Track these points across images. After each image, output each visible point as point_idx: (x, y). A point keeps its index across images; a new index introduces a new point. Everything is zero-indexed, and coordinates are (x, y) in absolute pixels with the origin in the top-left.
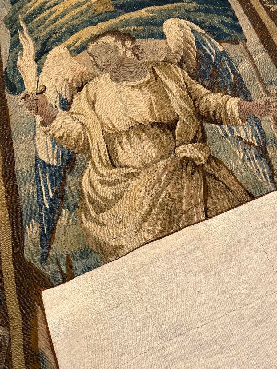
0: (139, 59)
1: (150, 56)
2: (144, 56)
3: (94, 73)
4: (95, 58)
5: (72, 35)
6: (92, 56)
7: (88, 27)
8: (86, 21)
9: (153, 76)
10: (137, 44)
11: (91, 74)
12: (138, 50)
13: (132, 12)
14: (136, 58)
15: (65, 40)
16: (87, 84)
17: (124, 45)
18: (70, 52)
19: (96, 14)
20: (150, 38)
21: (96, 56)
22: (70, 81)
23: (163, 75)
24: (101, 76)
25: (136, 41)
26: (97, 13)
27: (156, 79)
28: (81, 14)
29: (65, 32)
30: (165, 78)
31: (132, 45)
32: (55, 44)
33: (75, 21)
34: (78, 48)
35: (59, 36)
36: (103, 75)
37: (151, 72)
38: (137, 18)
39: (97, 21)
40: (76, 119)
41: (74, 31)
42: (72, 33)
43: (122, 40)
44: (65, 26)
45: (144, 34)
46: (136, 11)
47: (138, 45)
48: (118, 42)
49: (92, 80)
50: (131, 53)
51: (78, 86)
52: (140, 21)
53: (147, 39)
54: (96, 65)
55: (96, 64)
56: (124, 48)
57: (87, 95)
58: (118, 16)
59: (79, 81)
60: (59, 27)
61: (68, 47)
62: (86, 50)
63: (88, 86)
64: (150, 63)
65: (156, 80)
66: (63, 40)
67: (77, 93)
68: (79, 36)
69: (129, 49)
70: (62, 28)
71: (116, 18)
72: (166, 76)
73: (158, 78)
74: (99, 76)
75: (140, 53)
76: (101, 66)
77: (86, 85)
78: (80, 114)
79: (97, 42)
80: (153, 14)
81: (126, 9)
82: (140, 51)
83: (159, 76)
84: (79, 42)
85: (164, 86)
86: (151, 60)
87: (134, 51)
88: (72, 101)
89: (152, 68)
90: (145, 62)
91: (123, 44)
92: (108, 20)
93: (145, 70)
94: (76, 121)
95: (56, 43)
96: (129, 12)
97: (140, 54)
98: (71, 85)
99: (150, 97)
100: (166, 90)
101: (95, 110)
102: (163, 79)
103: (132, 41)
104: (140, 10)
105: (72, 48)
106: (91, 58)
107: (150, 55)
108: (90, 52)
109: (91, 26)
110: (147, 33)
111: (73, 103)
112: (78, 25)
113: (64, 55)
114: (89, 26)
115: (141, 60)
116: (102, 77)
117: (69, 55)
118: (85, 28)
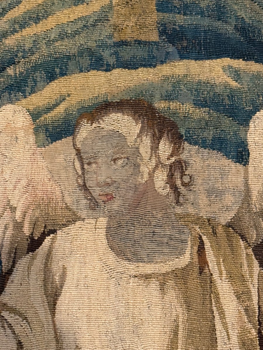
0: (177, 202)
1: (203, 200)
2: (191, 197)
3: (74, 207)
4: (86, 166)
5: (51, 81)
6: (81, 159)
7: (89, 71)
8: (89, 50)
9: (197, 260)
10: (183, 156)
11: (67, 208)
12: (183, 174)
13: (193, 61)
14: (172, 197)
15: (33, 92)
16: (53, 233)
17: (155, 153)
18: (36, 131)
19: (114, 40)
20: (214, 150)
21: (89, 164)
22: (18, 214)
23: (218, 264)
24: (86, 221)
25: (183, 148)
26: (116, 38)
27: (201, 271)
28: (82, 28)
29: (36, 68)
30: (221, 273)
31: (172, 155)
32: (6, 94)
33: (66, 42)
34: (56, 124)
35: (21, 73)
36: (93, 221)
37: (196, 248)
38: (199, 82)
39: (112, 61)
40: (10, 326)
41: (58, 70)
42: (51, 77)
43: (154, 135)
44: (39, 48)
45: (205, 134)
46: (202, 59)
47: (185, 162)
48: (144, 138)
49: (65, 225)
50: (165, 178)
51: (32, 234)
52: (206, 93)
53: (207, 150)
54: (84, 187)
55: (85, 185)
56: (154, 162)
57: (46, 265)
58: (162, 63)
59: (37, 219)
60: (27, 48)
61: (35, 115)
62: (71, 138)
63: (53, 240)
64: (198, 220)
65: (201, 273)
66: (28, 89)
67: (28, 253)
68: (64, 91)
69: (164, 166)
70: (33, 54)
71: (155, 67)
72: (223, 268)
73: (206, 271)
74: (83, 220)
75: (184, 184)
76: (94, 194)
77: (52, 235)
78: (20, 315)
79: (99, 123)
80: (236, 81)
81: (183, 48)
82: (186, 180)
83: (208, 266)
84: (61, 109)
85: (212, 295)
86: (204, 214)
87: (172, 175)
88: (10, 272)
89: (200, 238)
90: (188, 215)
91: (155, 148)
92: (137, 68)
93: (183, 237)
94: (9, 331)
95: (10, 94)
96: (188, 58)
97: (182, 188)
98: (18, 226)
99: (177, 316)
100: (214, 309)
101: (53, 313)
102: (216, 276)
103: (175, 144)
104: (212, 59)
105: (42, 118)
106: (78, 165)
107: (205, 198)
108: (79, 146)
109: (98, 70)
110: (212, 132)
111: (11, 278)
112: (69, 58)
113: (21, 134)
114: (93, 69)
115: (181, 205)
116: (89, 226)
117: (32, 139)
118: (82, 71)
